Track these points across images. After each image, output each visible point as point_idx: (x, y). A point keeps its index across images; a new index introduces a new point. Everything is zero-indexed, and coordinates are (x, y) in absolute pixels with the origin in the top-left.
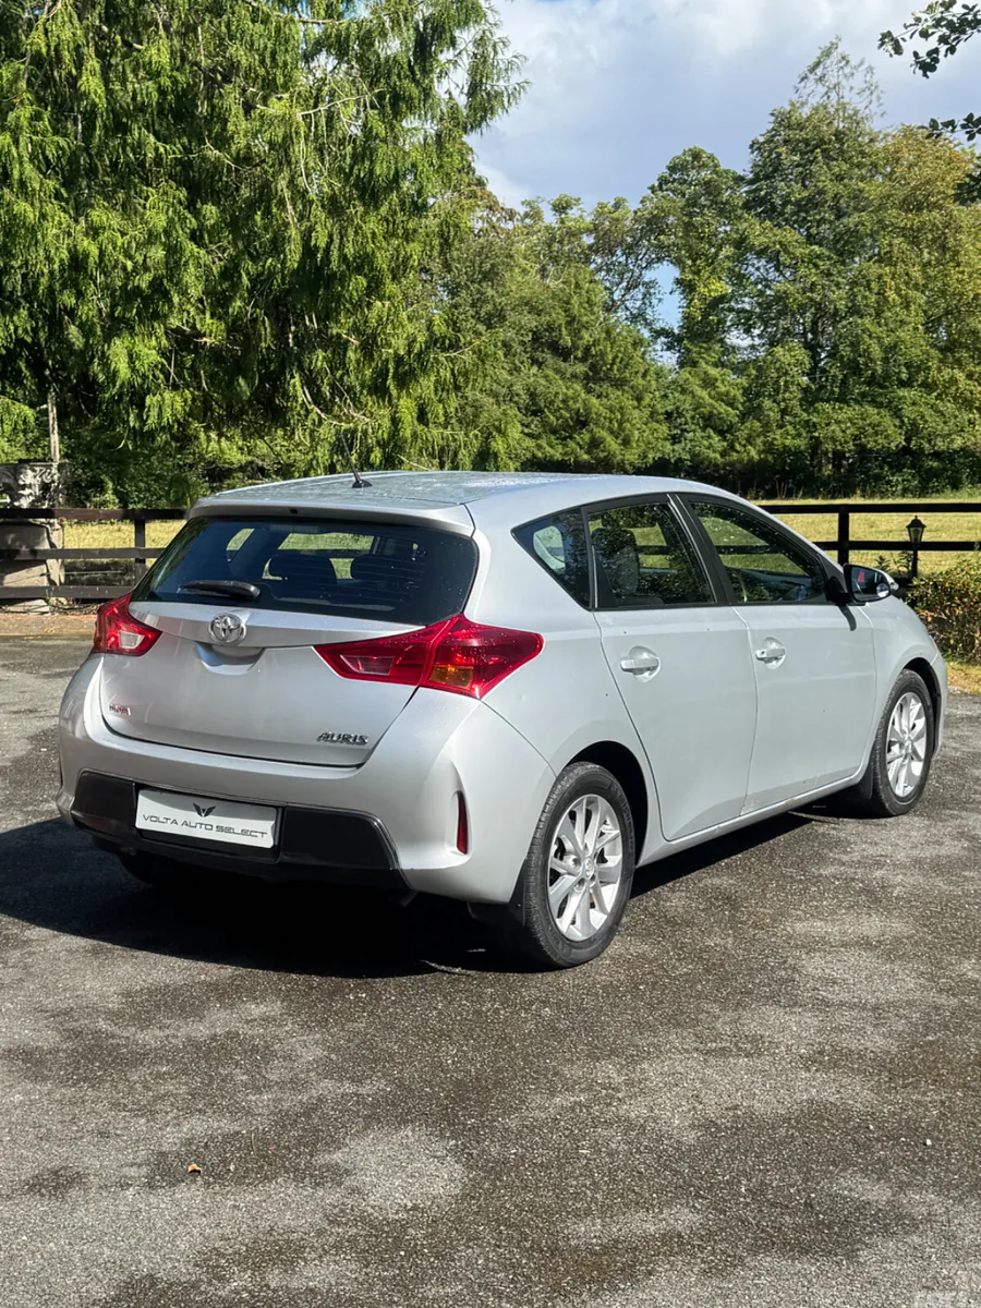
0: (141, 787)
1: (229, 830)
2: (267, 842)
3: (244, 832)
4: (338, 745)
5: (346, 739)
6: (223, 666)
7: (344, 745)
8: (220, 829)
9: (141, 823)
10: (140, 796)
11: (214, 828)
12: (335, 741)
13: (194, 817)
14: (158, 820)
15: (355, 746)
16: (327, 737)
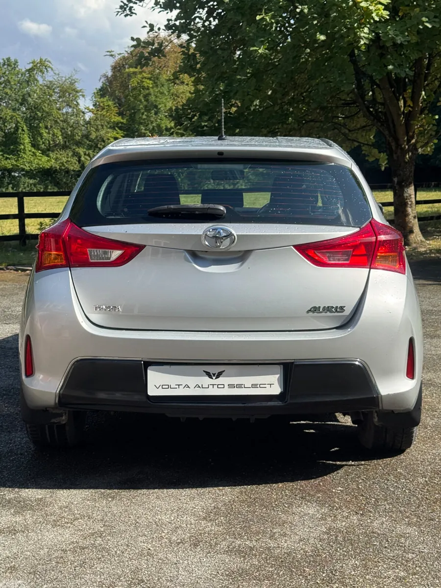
0: (148, 364)
1: (239, 386)
2: (276, 390)
3: (254, 386)
4: (323, 314)
5: (328, 309)
6: (212, 266)
7: (328, 314)
8: (231, 386)
9: (152, 391)
10: (149, 371)
11: (226, 386)
12: (321, 312)
13: (206, 380)
14: (169, 387)
15: (336, 314)
16: (315, 309)
